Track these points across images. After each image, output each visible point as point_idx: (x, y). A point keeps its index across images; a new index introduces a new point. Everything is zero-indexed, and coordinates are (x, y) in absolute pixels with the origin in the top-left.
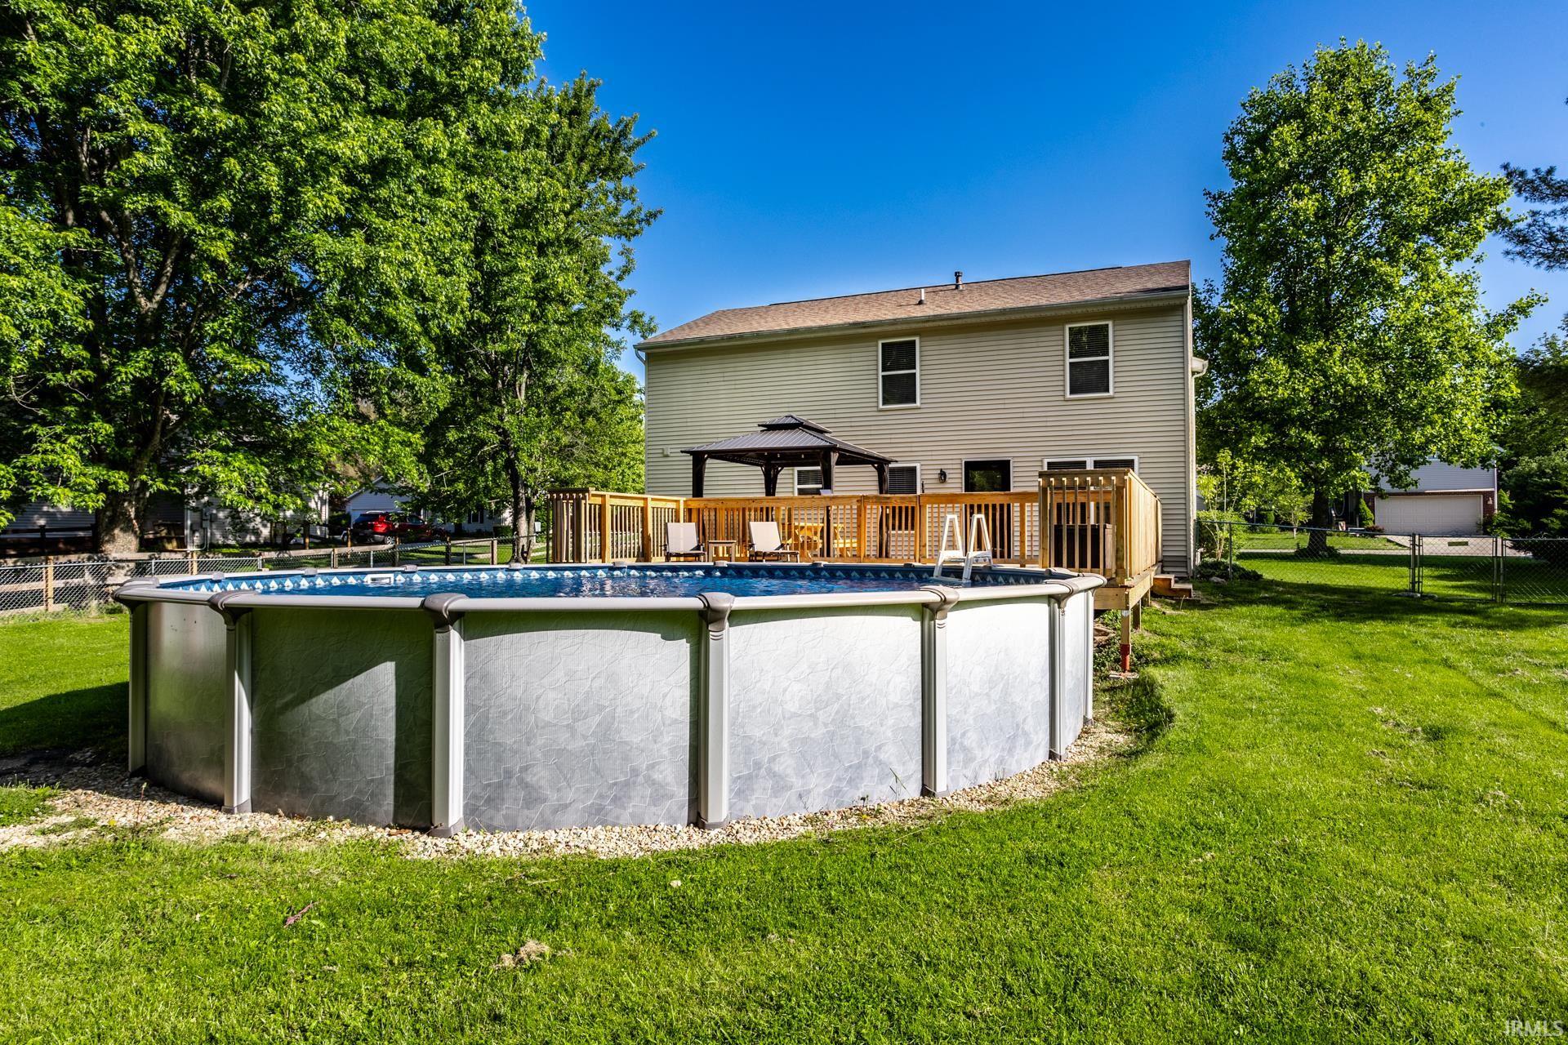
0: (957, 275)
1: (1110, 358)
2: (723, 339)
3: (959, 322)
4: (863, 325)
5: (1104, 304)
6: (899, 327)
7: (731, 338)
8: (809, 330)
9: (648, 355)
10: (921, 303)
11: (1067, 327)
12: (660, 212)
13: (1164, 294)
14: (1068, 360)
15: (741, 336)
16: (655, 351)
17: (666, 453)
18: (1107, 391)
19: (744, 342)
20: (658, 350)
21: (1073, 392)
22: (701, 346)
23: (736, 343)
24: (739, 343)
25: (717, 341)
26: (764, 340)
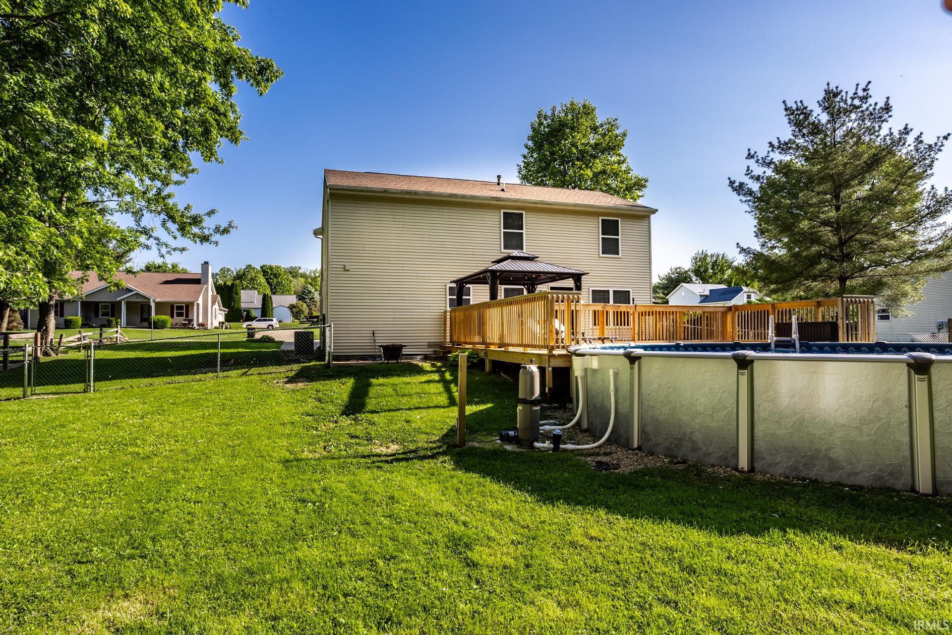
0: (499, 177)
5: (622, 210)
6: (517, 204)
7: (408, 192)
10: (503, 190)
11: (600, 218)
13: (643, 209)
14: (601, 236)
15: (416, 193)
16: (339, 192)
17: (347, 268)
18: (618, 254)
19: (416, 197)
20: (342, 192)
21: (603, 253)
22: (383, 195)
23: (410, 197)
24: (413, 197)
25: (396, 193)
26: (430, 198)
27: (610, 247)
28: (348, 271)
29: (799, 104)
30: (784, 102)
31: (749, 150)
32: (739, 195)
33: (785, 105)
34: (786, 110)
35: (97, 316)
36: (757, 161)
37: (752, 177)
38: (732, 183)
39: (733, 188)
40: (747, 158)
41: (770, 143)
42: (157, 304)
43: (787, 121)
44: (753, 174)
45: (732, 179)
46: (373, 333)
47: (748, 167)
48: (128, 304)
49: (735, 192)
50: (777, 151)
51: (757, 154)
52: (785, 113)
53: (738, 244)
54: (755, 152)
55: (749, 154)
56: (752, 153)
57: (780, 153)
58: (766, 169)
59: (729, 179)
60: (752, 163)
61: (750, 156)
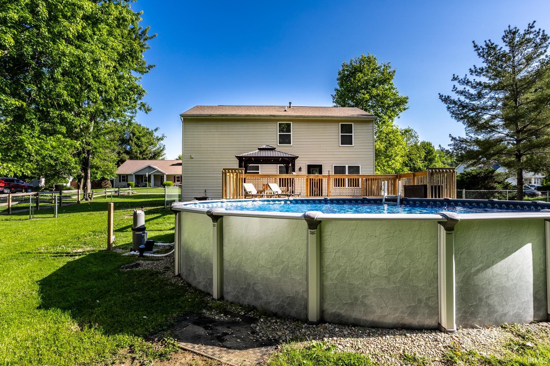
0: (290, 103)
1: (353, 134)
2: (219, 115)
3: (308, 118)
4: (274, 116)
5: (352, 118)
6: (287, 118)
7: (223, 115)
8: (254, 116)
9: (184, 119)
10: (285, 111)
11: (340, 124)
12: (155, 66)
13: (368, 116)
14: (340, 134)
15: (227, 115)
16: (188, 117)
17: (192, 157)
18: (352, 144)
19: (227, 118)
20: (190, 118)
21: (341, 144)
22: (209, 118)
23: (224, 118)
24: (225, 118)
25: (216, 116)
26: (235, 118)
27: (347, 140)
28: (193, 158)
29: (488, 42)
30: (473, 42)
31: (454, 75)
32: (446, 104)
33: (474, 44)
34: (475, 47)
35: (142, 182)
36: (459, 82)
37: (457, 92)
38: (441, 96)
39: (442, 99)
40: (452, 80)
41: (470, 69)
42: (167, 176)
43: (477, 54)
44: (458, 90)
45: (441, 94)
46: (205, 191)
47: (454, 86)
48: (155, 176)
49: (443, 102)
50: (474, 74)
51: (459, 77)
52: (475, 49)
53: (450, 135)
54: (457, 76)
55: (454, 78)
56: (456, 76)
57: (476, 75)
58: (465, 86)
59: (439, 94)
60: (456, 83)
61: (455, 79)
